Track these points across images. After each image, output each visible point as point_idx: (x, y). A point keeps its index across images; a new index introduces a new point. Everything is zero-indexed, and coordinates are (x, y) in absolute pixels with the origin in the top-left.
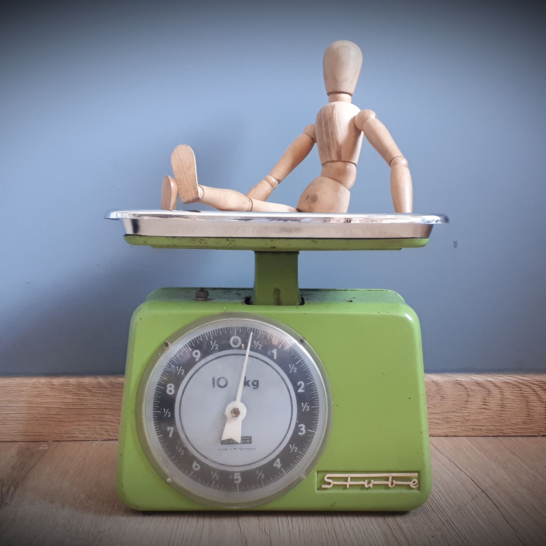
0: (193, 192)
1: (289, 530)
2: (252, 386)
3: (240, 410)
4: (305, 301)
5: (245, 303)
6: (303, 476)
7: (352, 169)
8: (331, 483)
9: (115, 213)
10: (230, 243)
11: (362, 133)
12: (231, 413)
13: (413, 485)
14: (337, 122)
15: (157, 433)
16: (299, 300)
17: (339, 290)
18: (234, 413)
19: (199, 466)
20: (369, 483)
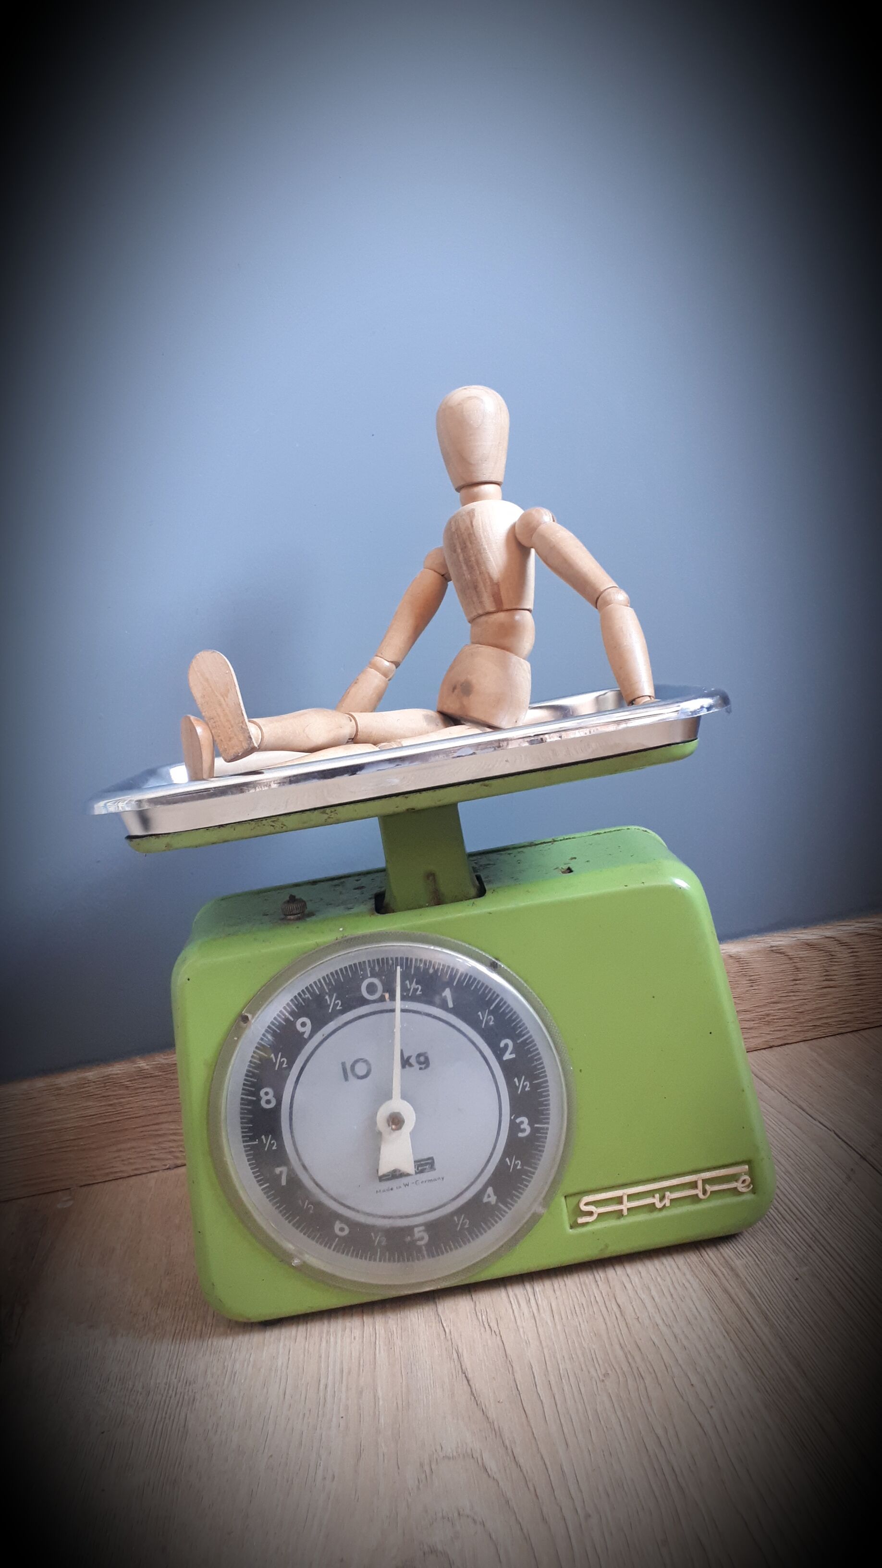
0: (241, 738)
1: (532, 1315)
2: (417, 1066)
3: (402, 1114)
4: (487, 887)
5: (375, 912)
6: (540, 1210)
7: (526, 619)
8: (594, 1211)
9: (102, 803)
10: (329, 818)
11: (533, 551)
12: (389, 1125)
13: (743, 1187)
14: (483, 540)
15: (258, 1181)
16: (474, 885)
17: (541, 843)
18: (393, 1123)
19: (346, 1228)
20: (662, 1198)
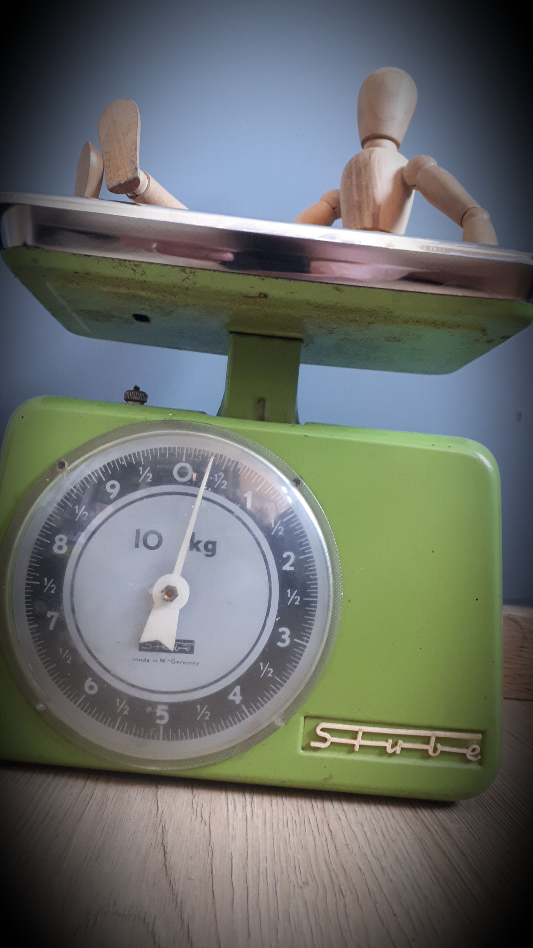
0: (129, 169)
2: (203, 551)
3: (178, 588)
6: (279, 722)
8: (328, 739)
10: (187, 278)
11: (415, 192)
12: (162, 593)
13: (471, 756)
14: (376, 171)
15: (29, 620)
18: (167, 594)
19: (95, 686)
20: (394, 745)
